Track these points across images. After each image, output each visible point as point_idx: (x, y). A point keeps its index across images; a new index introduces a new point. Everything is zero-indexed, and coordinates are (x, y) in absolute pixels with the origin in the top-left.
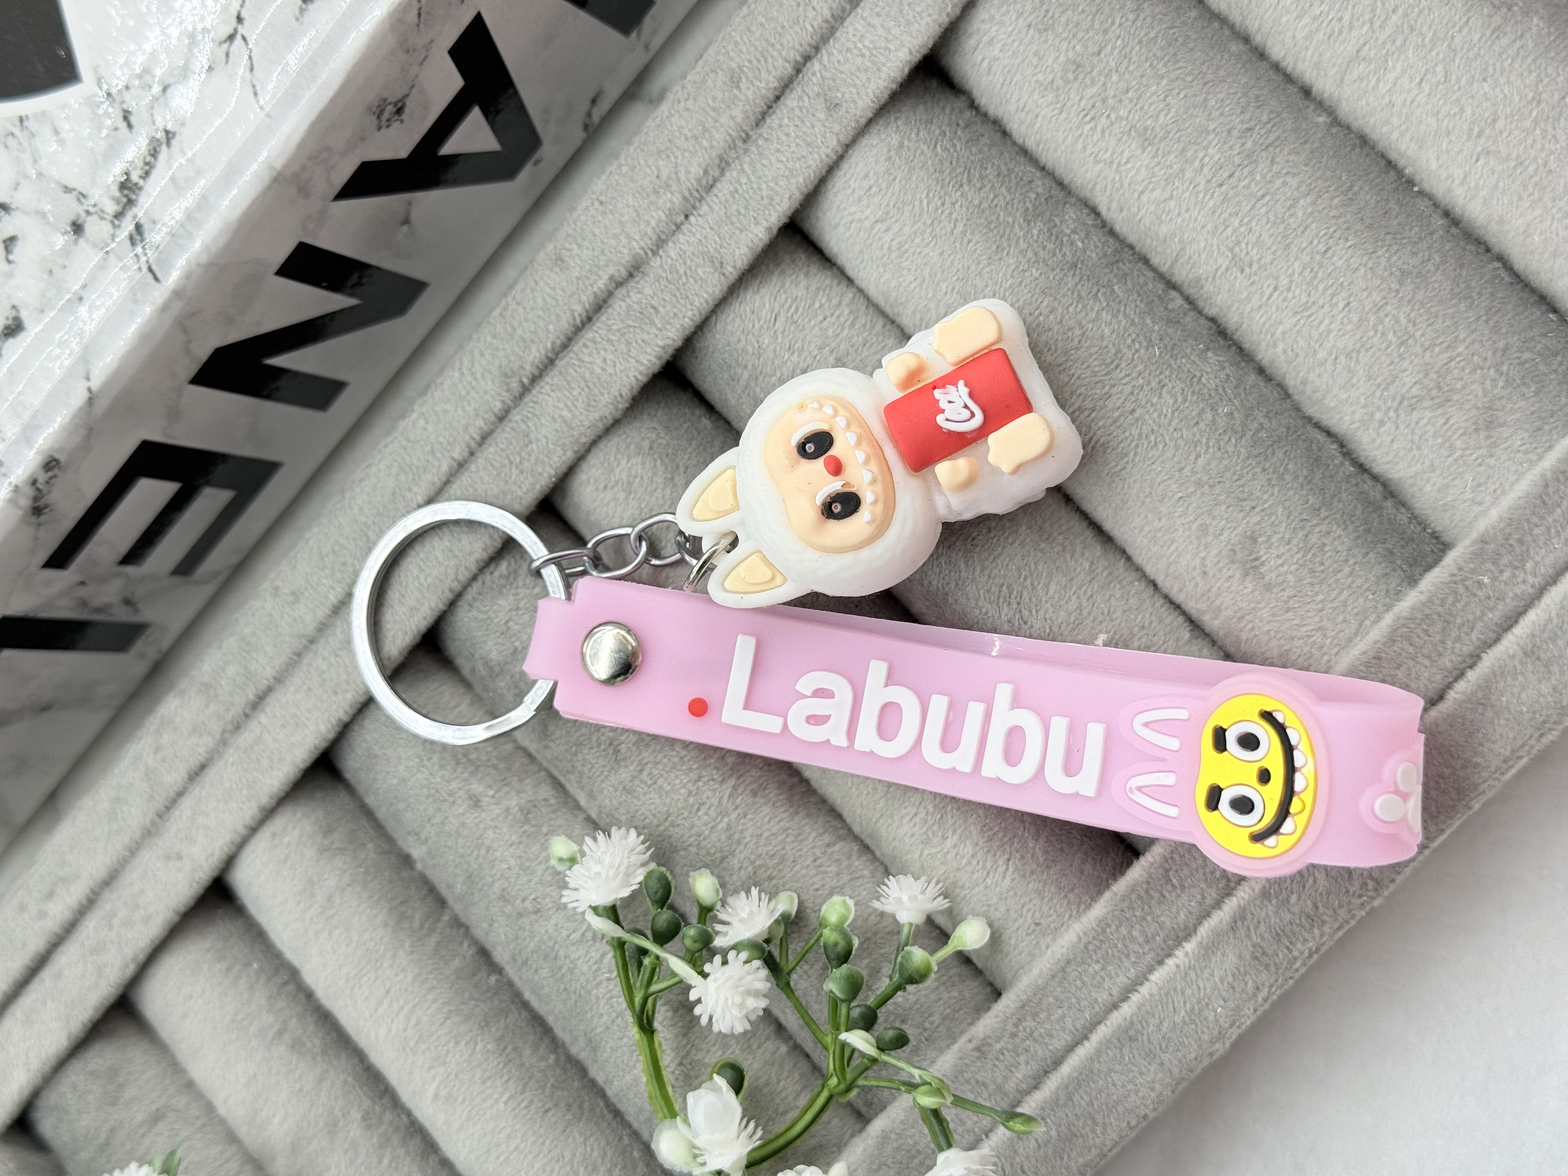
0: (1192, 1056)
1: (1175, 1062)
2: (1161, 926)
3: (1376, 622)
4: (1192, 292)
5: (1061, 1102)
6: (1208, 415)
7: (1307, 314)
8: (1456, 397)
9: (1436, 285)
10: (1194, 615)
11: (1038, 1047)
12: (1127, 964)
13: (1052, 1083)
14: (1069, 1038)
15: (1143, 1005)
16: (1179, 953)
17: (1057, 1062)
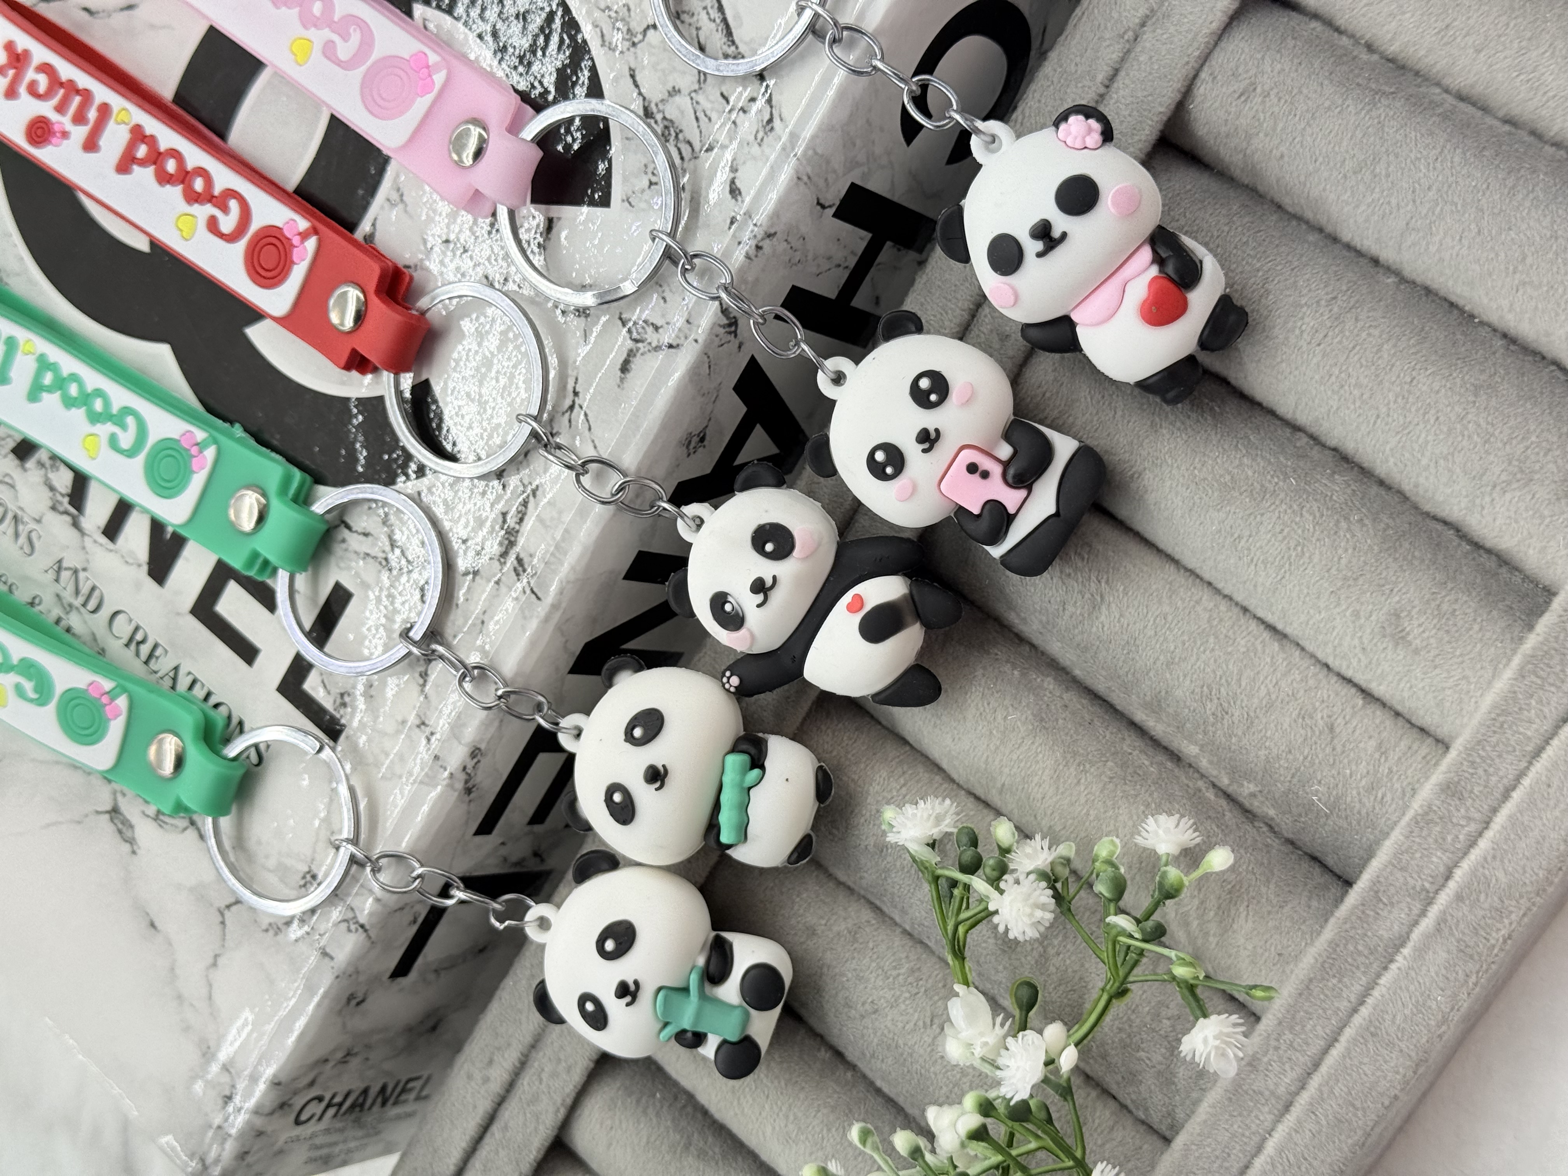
0: (1424, 1040)
1: (1412, 1047)
2: (1380, 938)
3: (1507, 665)
4: (1313, 430)
5: (1325, 1095)
6: (1344, 525)
7: (1406, 432)
8: (1536, 477)
9: (1505, 392)
10: (1364, 685)
11: (1298, 1054)
12: (1359, 974)
13: (1315, 1082)
14: (1322, 1043)
15: (1377, 1005)
16: (1399, 958)
17: (1316, 1065)
